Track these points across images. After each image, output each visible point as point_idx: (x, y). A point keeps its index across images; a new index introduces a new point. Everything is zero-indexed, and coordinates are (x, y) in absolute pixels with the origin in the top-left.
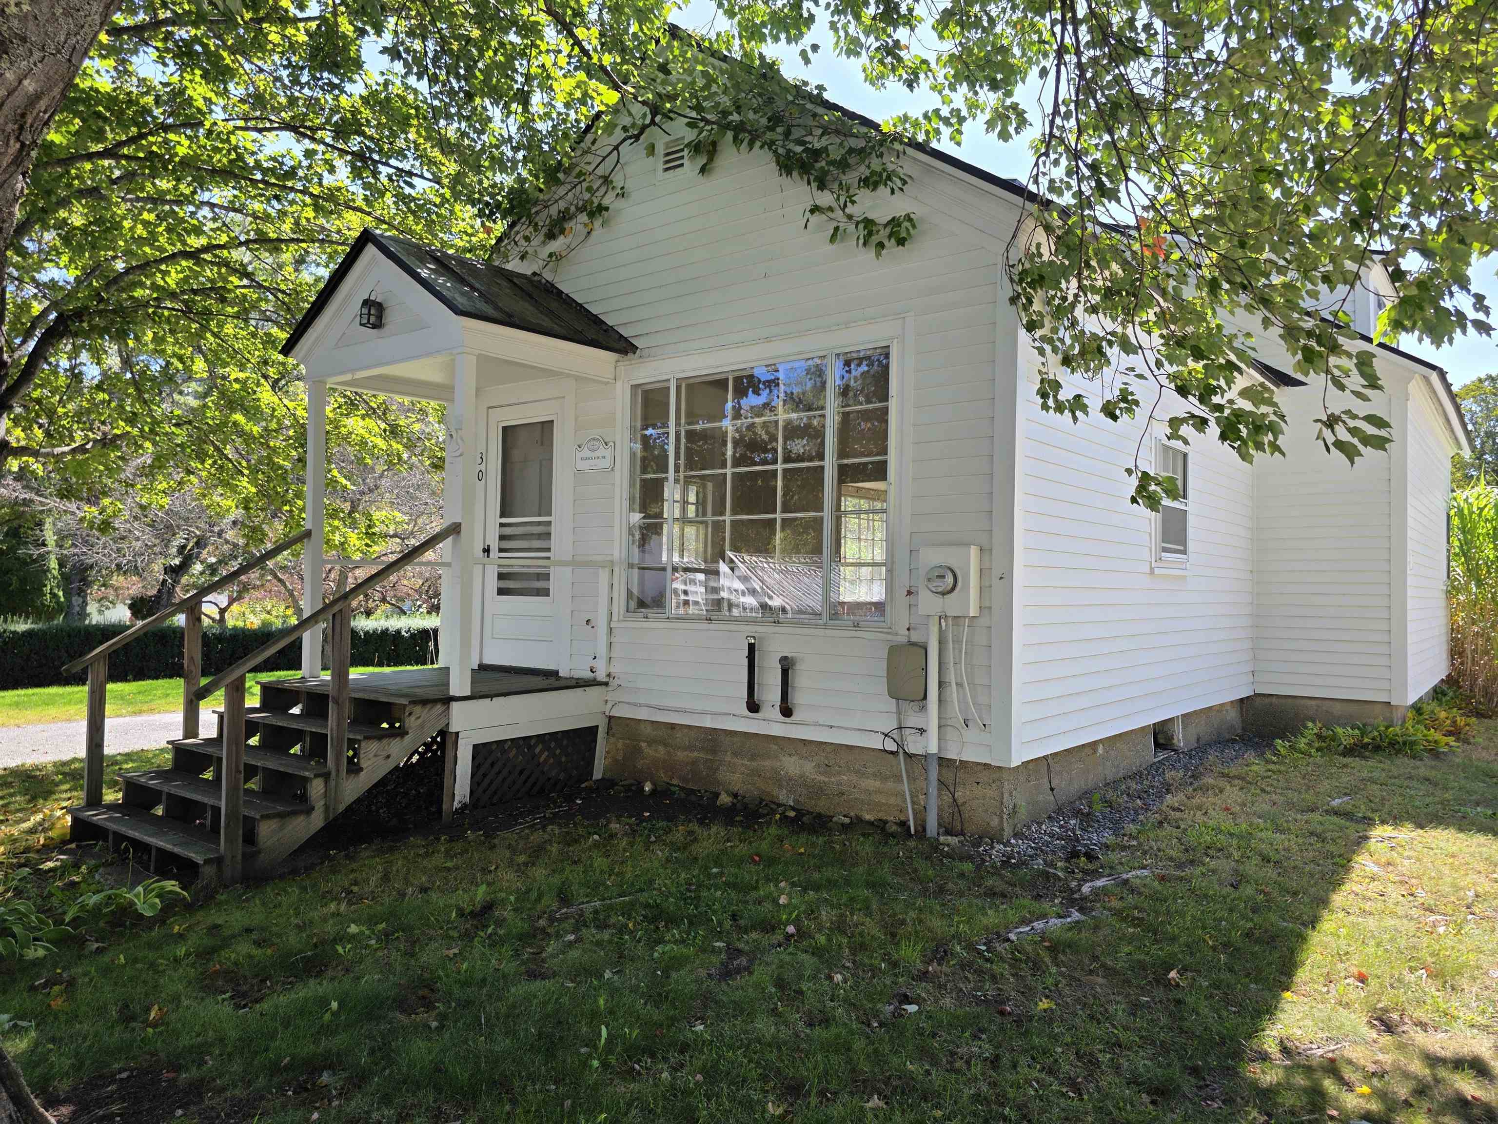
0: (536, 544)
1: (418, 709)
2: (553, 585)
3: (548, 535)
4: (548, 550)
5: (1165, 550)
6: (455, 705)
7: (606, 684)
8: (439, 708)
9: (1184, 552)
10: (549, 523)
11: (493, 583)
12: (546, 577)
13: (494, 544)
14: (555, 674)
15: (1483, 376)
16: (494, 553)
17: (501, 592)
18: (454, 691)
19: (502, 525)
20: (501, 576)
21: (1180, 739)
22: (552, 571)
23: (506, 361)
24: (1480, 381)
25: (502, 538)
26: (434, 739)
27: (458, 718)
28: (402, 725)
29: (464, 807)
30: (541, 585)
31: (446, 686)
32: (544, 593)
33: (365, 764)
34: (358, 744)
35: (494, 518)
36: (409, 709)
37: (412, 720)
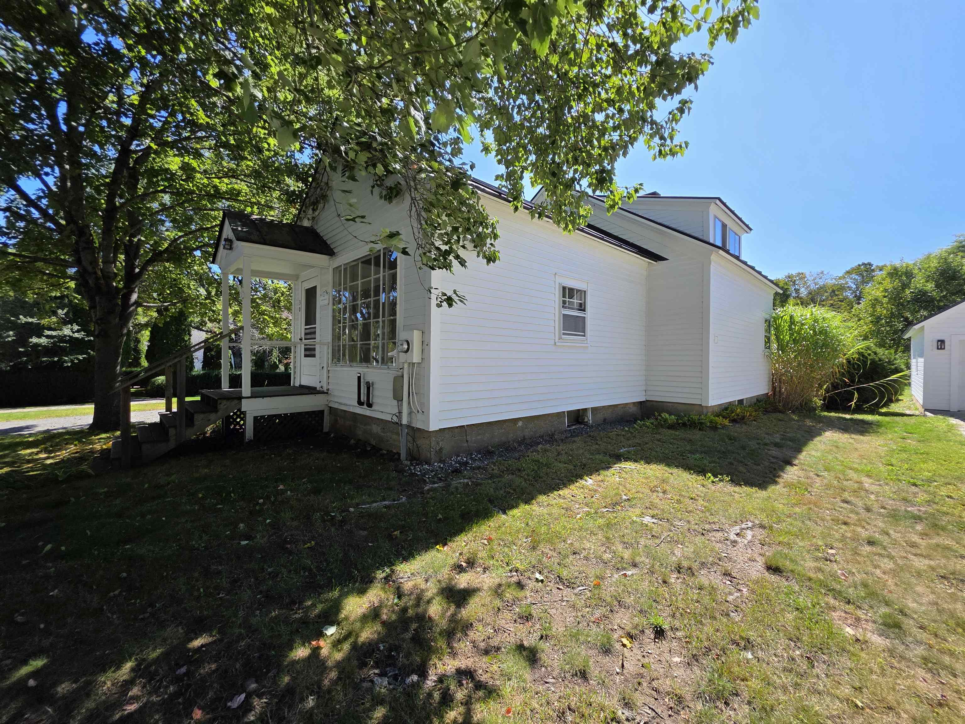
0: (313, 336)
1: (224, 402)
2: (316, 352)
3: (314, 333)
4: (315, 339)
5: (564, 334)
6: (243, 400)
7: (327, 393)
8: (236, 401)
9: (584, 336)
10: (315, 328)
11: (303, 352)
12: (314, 349)
13: (303, 336)
14: (315, 389)
15: (861, 263)
16: (303, 340)
17: (306, 356)
18: (244, 395)
19: (305, 329)
20: (306, 350)
21: (590, 418)
22: (317, 348)
24: (859, 265)
25: (306, 334)
26: (235, 414)
27: (246, 405)
28: (216, 407)
29: (251, 441)
30: (313, 353)
31: (241, 392)
32: (314, 356)
33: (196, 423)
34: (192, 415)
35: (304, 327)
36: (219, 401)
37: (222, 406)
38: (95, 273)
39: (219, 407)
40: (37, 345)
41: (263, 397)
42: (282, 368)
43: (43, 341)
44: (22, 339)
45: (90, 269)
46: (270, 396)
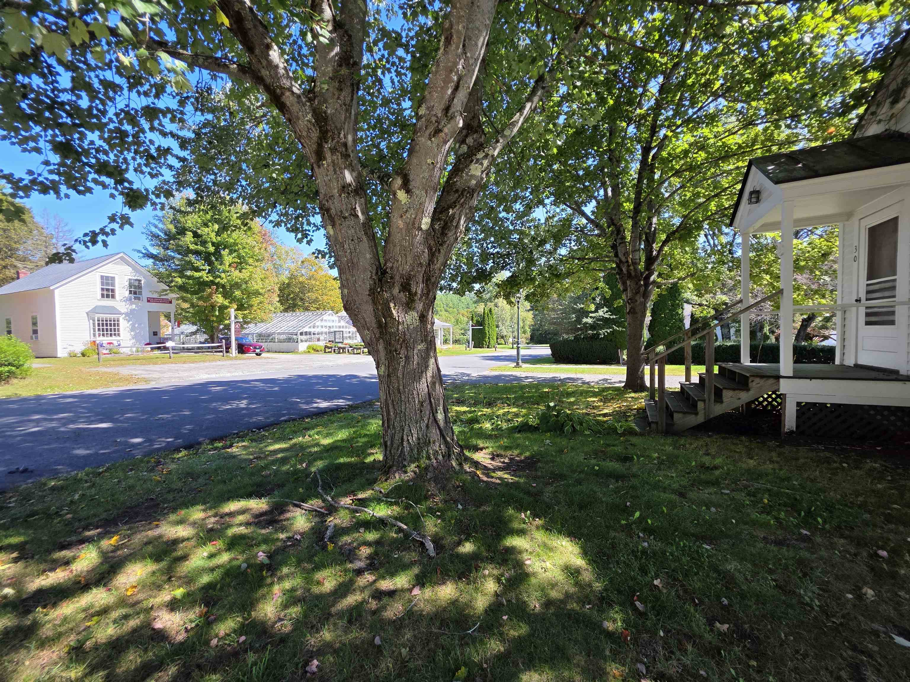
0: (887, 294)
1: (757, 380)
2: (897, 318)
3: (894, 288)
4: (894, 297)
6: (782, 380)
8: (771, 381)
10: (895, 280)
11: (862, 319)
12: (893, 313)
13: (863, 295)
14: (896, 372)
16: (863, 301)
17: (868, 323)
18: (782, 373)
19: (868, 285)
20: (868, 315)
23: (871, 190)
25: (868, 292)
26: (770, 396)
27: (785, 386)
28: (747, 385)
29: (792, 432)
30: (890, 318)
31: (779, 370)
32: (892, 323)
33: (725, 399)
34: (721, 390)
35: (863, 282)
36: (751, 379)
37: (754, 383)
38: (627, 262)
39: (750, 385)
40: (586, 323)
41: (811, 379)
42: (772, 340)
43: (589, 320)
44: (579, 320)
45: (623, 259)
46: (822, 378)
